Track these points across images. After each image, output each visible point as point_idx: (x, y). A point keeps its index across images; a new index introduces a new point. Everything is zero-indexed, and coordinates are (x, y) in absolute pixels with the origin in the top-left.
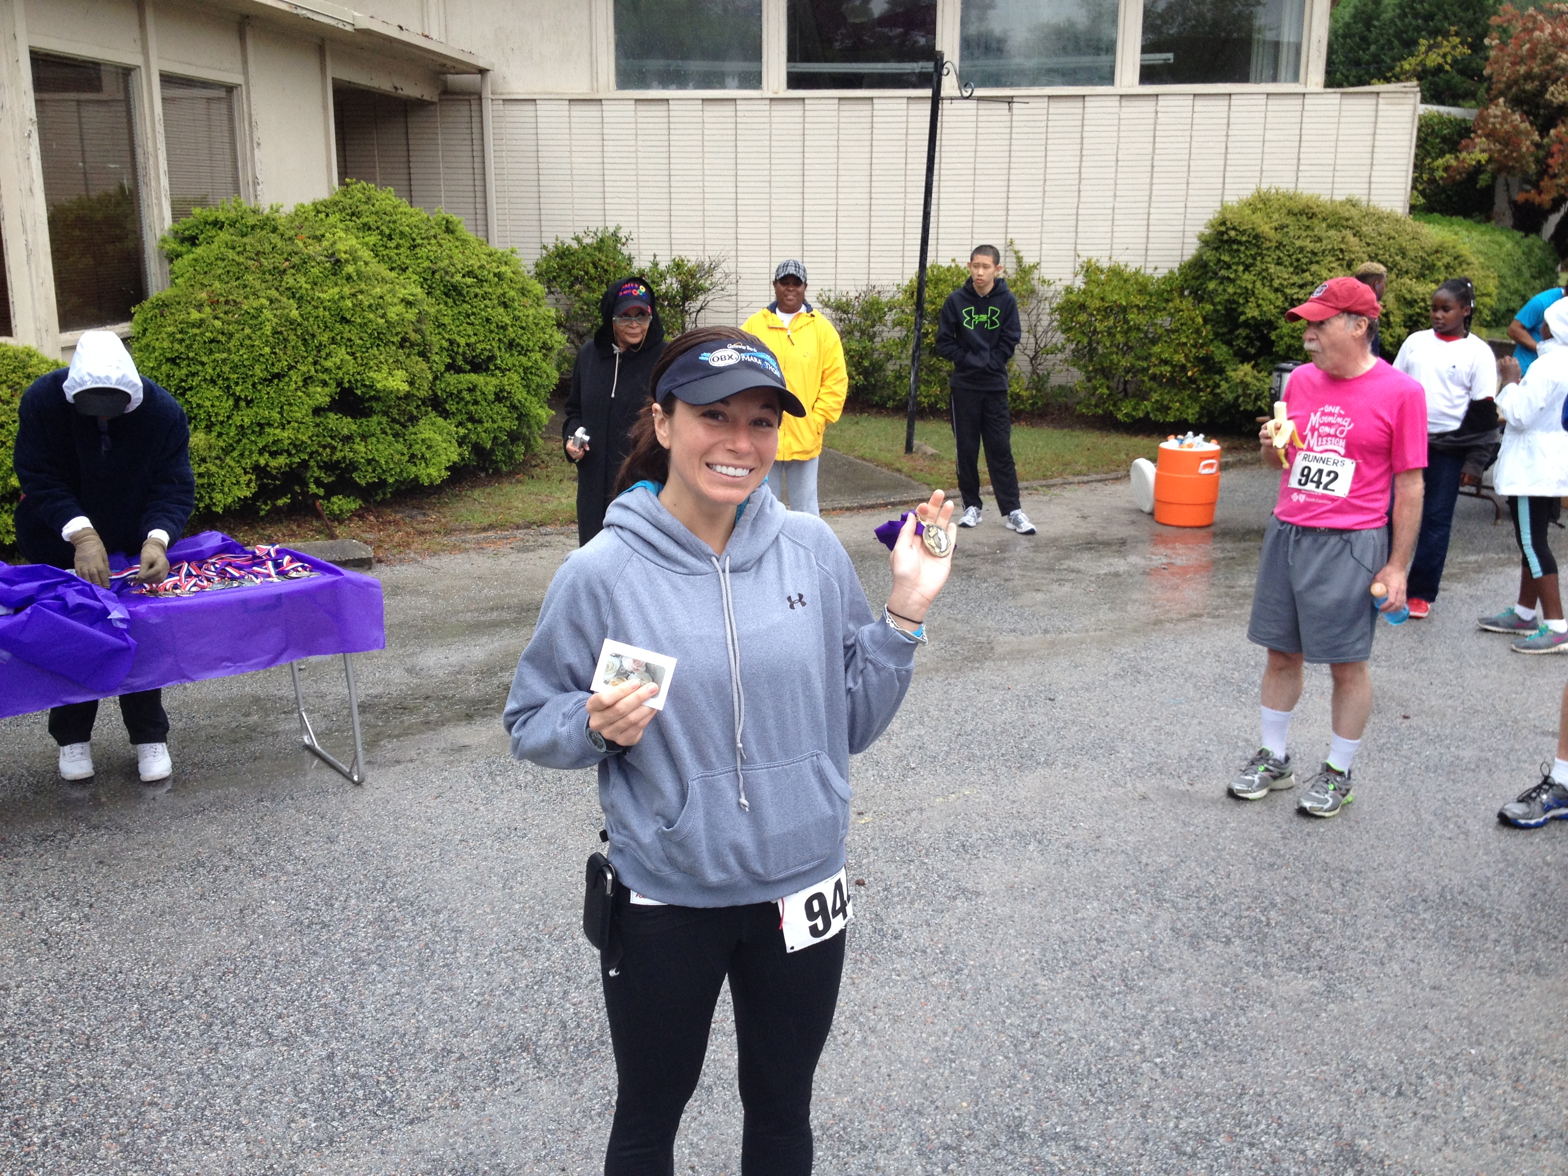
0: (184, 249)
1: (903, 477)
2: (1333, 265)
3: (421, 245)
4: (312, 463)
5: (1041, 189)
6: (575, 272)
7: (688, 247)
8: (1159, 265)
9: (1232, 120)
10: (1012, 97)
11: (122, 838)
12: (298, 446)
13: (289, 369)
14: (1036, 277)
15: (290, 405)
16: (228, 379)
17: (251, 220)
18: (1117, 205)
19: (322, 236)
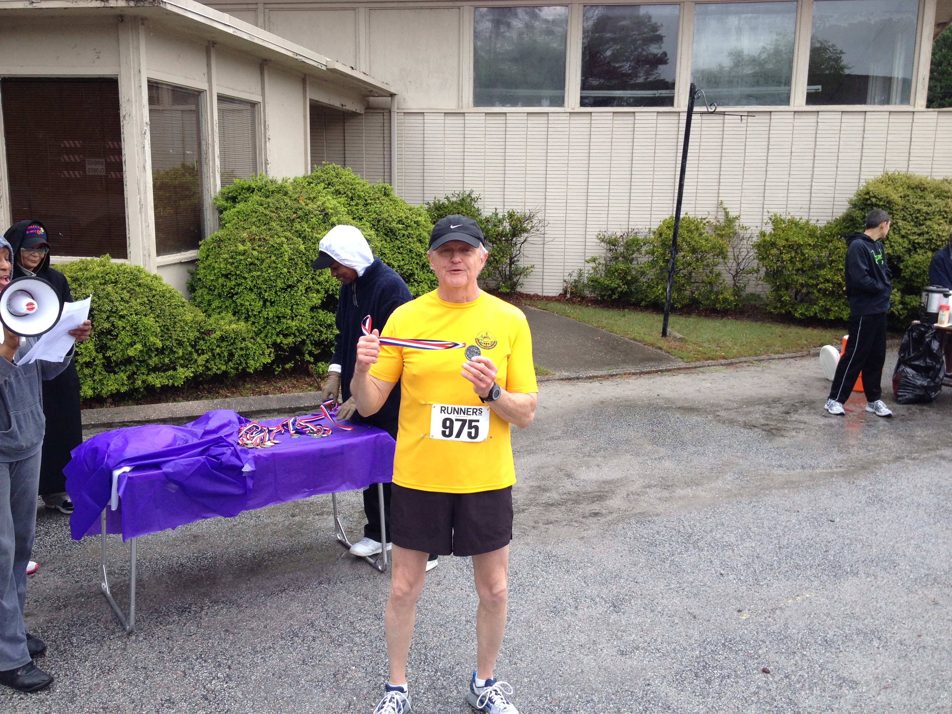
0: (229, 205)
1: (663, 352)
2: (941, 221)
3: (370, 204)
4: (308, 342)
5: (742, 169)
7: (515, 204)
8: (819, 218)
9: (866, 128)
10: (724, 112)
11: (236, 611)
12: (300, 331)
13: (297, 282)
14: (737, 224)
15: (297, 305)
16: (260, 288)
17: (271, 188)
18: (791, 180)
19: (314, 198)
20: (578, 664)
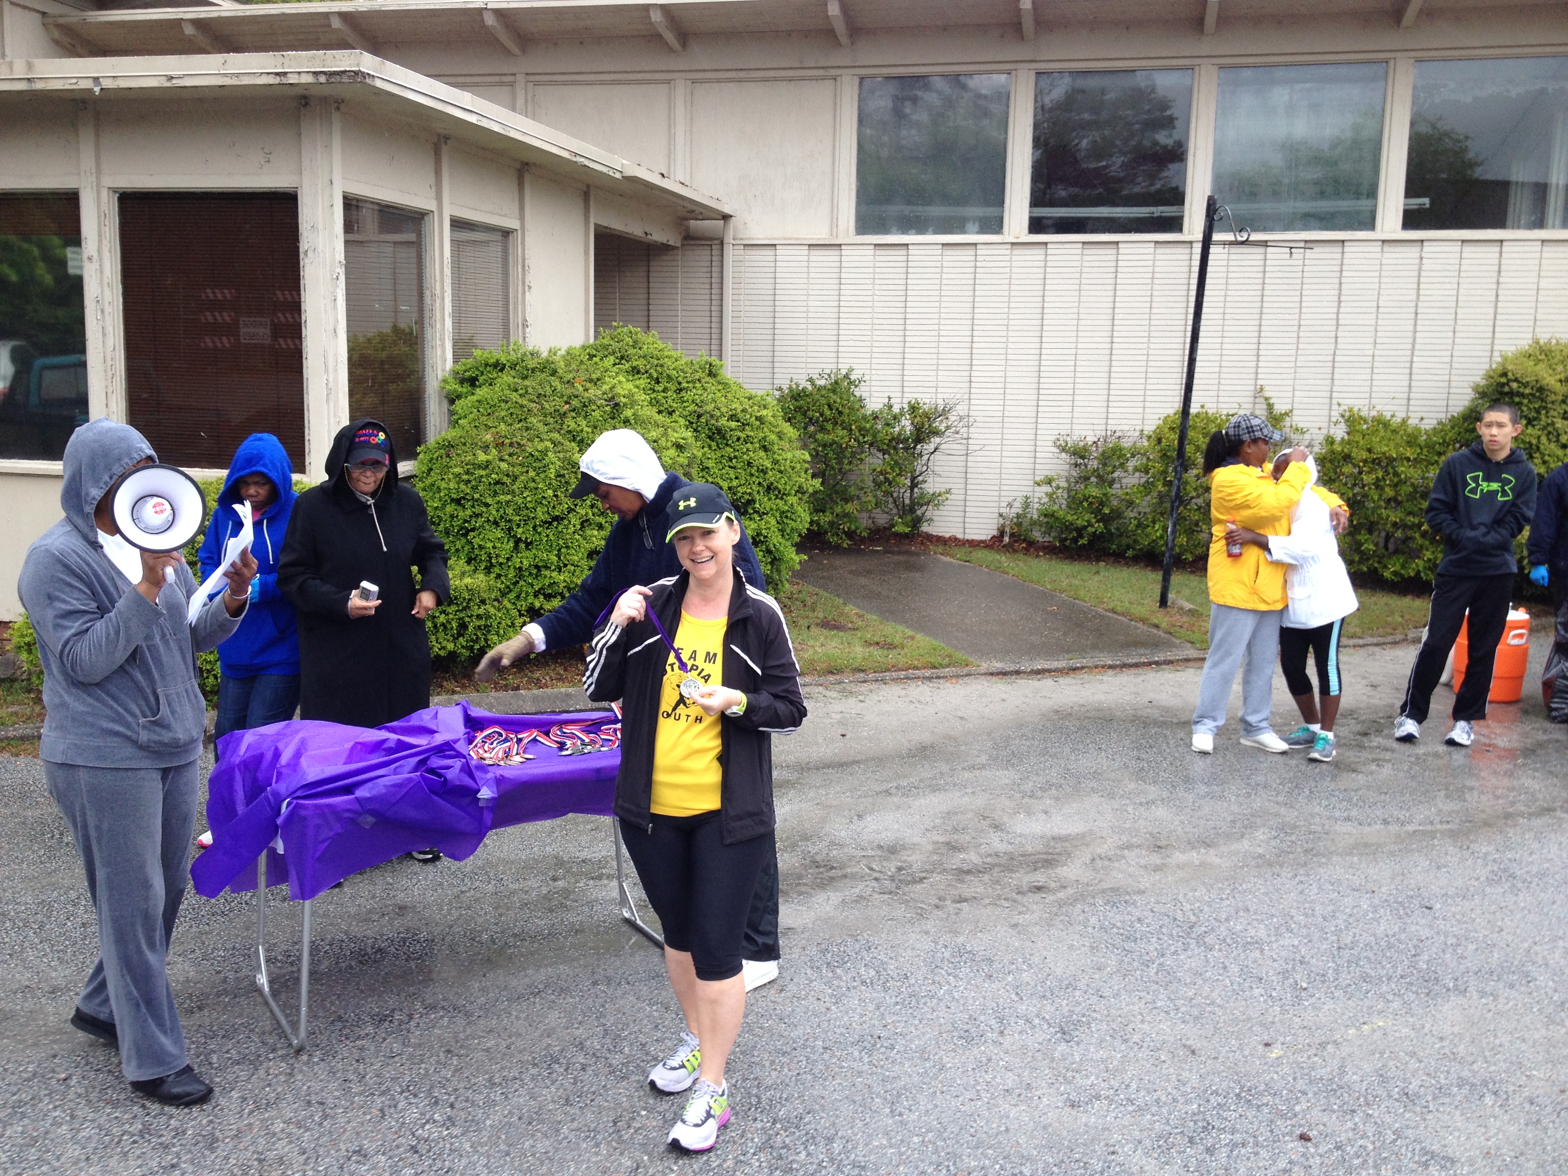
0: (465, 390)
1: (1161, 633)
3: (687, 389)
5: (1295, 335)
6: (810, 413)
7: (921, 390)
8: (1425, 415)
9: (1503, 268)
10: (1266, 242)
11: (464, 1023)
13: (569, 512)
14: (1288, 424)
15: (567, 547)
16: (510, 521)
17: (531, 364)
18: (1377, 353)
19: (598, 379)
20: (1001, 1118)
